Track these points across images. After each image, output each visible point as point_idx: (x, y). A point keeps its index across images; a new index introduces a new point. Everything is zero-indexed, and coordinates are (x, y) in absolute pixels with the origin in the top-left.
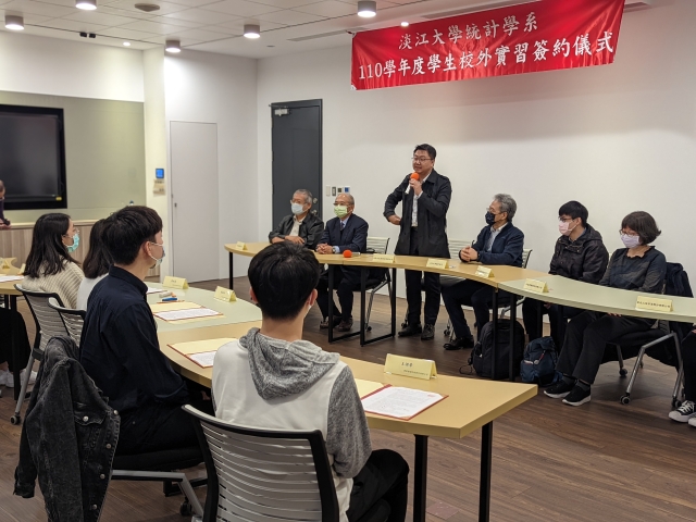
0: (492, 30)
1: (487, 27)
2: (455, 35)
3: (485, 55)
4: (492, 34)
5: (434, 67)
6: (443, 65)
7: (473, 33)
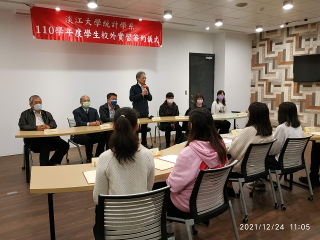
0: (115, 25)
1: (113, 24)
2: (98, 23)
3: (113, 35)
4: (115, 26)
5: (88, 36)
6: (93, 35)
7: (106, 24)
